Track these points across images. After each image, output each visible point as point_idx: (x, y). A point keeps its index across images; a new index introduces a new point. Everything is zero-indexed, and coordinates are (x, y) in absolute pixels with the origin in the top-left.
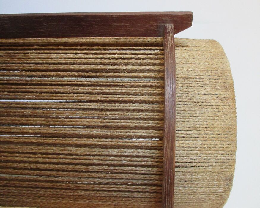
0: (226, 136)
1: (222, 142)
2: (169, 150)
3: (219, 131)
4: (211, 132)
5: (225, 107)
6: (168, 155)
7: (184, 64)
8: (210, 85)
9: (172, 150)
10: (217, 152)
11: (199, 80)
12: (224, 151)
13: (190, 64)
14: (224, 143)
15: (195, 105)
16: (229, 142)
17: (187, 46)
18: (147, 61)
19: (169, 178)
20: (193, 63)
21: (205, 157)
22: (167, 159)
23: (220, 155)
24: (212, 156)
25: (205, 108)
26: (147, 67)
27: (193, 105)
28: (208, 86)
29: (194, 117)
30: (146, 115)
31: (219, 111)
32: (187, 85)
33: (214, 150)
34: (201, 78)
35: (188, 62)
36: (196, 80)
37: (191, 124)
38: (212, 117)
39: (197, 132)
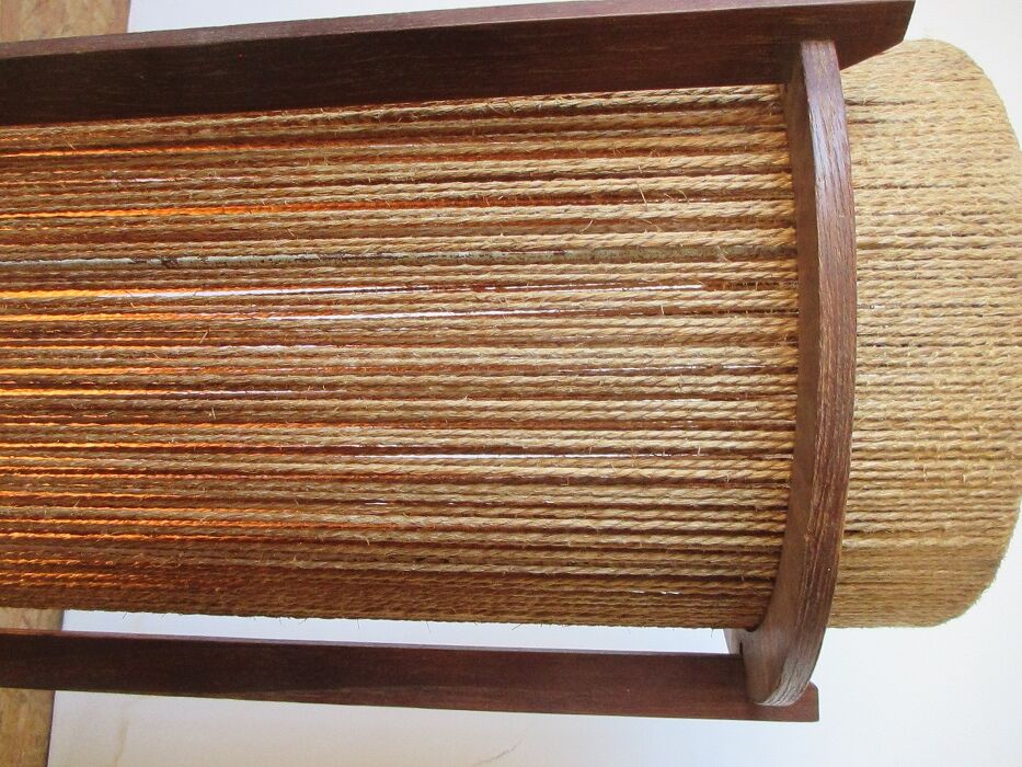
0: (999, 443)
1: (983, 463)
2: (826, 515)
3: (977, 429)
4: (952, 433)
5: (1006, 350)
6: (821, 527)
7: (862, 188)
8: (959, 273)
9: (836, 512)
10: (963, 491)
11: (918, 253)
12: (987, 488)
13: (887, 186)
14: (992, 465)
15: (903, 346)
16: (1005, 463)
18: (729, 180)
19: (819, 589)
20: (897, 181)
21: (921, 505)
22: (817, 540)
23: (970, 501)
24: (945, 501)
25: (937, 353)
26: (731, 208)
27: (897, 346)
28: (950, 272)
29: (896, 385)
30: (734, 384)
31: (983, 365)
32: (874, 273)
33: (954, 487)
34: (927, 244)
35: (880, 182)
36: (909, 254)
37: (885, 410)
38: (957, 384)
39: (903, 433)
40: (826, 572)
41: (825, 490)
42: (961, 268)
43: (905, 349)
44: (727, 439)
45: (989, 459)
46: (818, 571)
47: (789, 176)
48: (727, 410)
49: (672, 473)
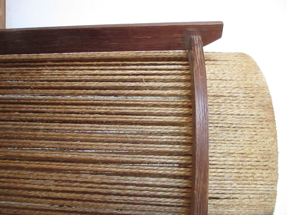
0: (266, 163)
1: (261, 171)
2: (201, 182)
3: (257, 158)
4: (248, 159)
5: (263, 130)
6: (200, 187)
7: (213, 80)
8: (245, 104)
9: (205, 181)
10: (255, 182)
11: (231, 98)
12: (264, 181)
13: (220, 80)
14: (264, 172)
15: (229, 127)
16: (269, 171)
17: (214, 60)
18: (171, 77)
20: (224, 79)
21: (240, 187)
22: (199, 193)
23: (258, 186)
24: (249, 186)
25: (240, 130)
26: (171, 84)
27: (226, 127)
28: (242, 105)
29: (227, 141)
30: (171, 139)
31: (256, 135)
32: (217, 104)
33: (251, 180)
34: (234, 96)
35: (218, 78)
36: (228, 98)
37: (224, 150)
38: (248, 141)
39: (231, 159)
40: (203, 207)
41: (200, 171)
42: (245, 103)
43: (229, 128)
44: (169, 159)
45: (263, 169)
46: (200, 207)
47: (190, 76)
48: (169, 148)
49: (150, 172)
